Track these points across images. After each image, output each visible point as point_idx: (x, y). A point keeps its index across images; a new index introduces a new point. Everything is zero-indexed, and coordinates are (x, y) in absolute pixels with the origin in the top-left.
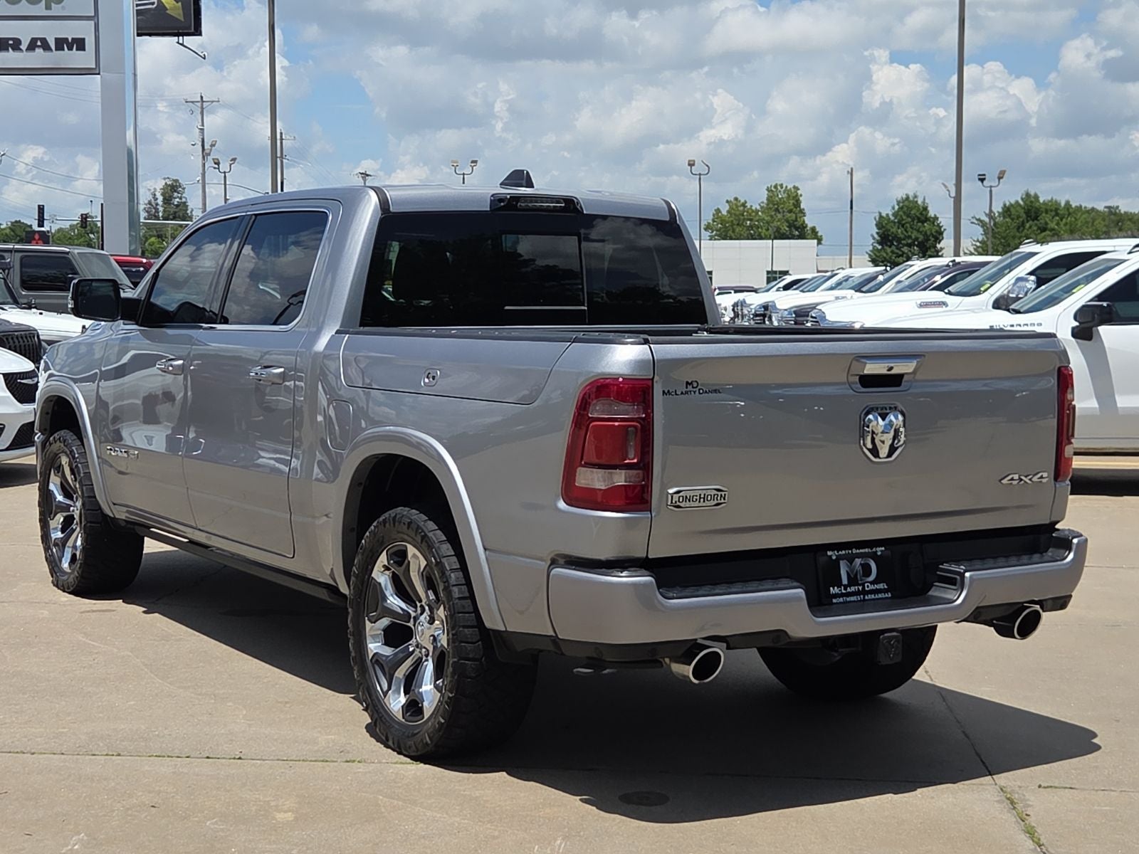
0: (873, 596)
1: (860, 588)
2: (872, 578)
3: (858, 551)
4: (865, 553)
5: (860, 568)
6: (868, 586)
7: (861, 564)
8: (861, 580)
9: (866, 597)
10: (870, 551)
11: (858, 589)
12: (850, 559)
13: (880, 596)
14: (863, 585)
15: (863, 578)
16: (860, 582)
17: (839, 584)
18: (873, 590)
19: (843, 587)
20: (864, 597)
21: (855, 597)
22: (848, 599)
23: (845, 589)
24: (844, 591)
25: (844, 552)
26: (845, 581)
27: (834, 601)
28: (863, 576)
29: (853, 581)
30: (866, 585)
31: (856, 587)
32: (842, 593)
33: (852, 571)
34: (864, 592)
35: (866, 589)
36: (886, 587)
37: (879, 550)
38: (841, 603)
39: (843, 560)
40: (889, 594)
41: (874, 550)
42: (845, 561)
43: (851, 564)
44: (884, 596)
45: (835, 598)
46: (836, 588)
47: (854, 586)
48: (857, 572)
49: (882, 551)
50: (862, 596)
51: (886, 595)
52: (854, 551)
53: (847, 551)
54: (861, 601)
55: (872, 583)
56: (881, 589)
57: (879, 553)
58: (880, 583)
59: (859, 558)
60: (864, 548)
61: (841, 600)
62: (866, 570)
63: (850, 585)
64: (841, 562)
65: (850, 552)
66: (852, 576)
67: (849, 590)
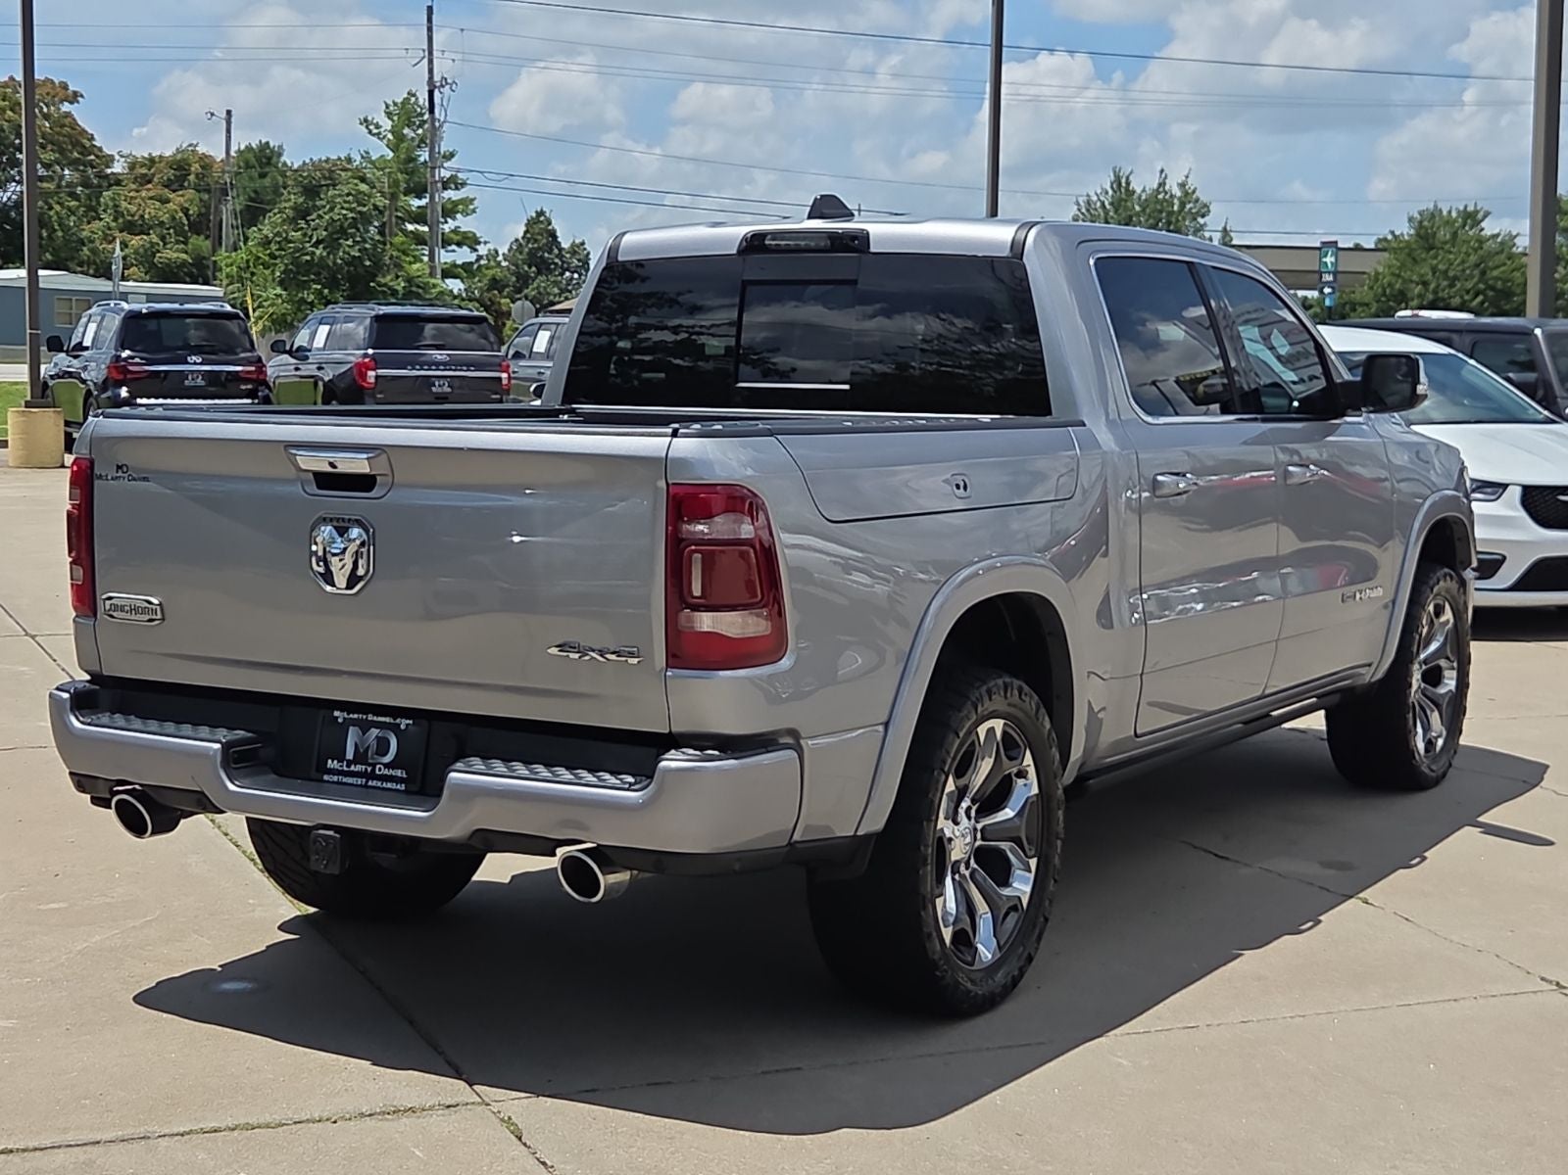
0: (379, 784)
1: (369, 769)
2: (387, 759)
3: (375, 718)
4: (385, 722)
5: (375, 742)
6: (380, 770)
7: (377, 737)
8: (372, 758)
9: (370, 783)
10: (392, 721)
11: (366, 769)
12: (365, 727)
13: (389, 785)
14: (374, 766)
15: (376, 756)
16: (370, 761)
17: (341, 758)
18: (386, 775)
19: (345, 763)
20: (367, 782)
21: (355, 779)
22: (345, 780)
23: (348, 766)
24: (345, 769)
25: (356, 716)
26: (350, 755)
27: (326, 777)
28: (377, 754)
29: (360, 757)
30: (378, 766)
31: (364, 767)
32: (343, 770)
33: (363, 743)
34: (373, 776)
35: (377, 772)
36: (405, 776)
37: (404, 723)
38: (333, 782)
39: (354, 726)
40: (403, 785)
41: (398, 721)
42: (357, 728)
43: (364, 734)
44: (394, 787)
45: (329, 774)
46: (335, 762)
47: (362, 764)
48: (368, 747)
49: (407, 725)
50: (364, 780)
51: (398, 787)
52: (370, 717)
53: (360, 716)
54: (361, 785)
55: (387, 766)
56: (396, 776)
57: (403, 727)
58: (398, 769)
59: (377, 728)
60: (385, 716)
61: (335, 778)
62: (383, 747)
63: (355, 761)
64: (351, 728)
65: (364, 717)
66: (361, 750)
67: (352, 768)
